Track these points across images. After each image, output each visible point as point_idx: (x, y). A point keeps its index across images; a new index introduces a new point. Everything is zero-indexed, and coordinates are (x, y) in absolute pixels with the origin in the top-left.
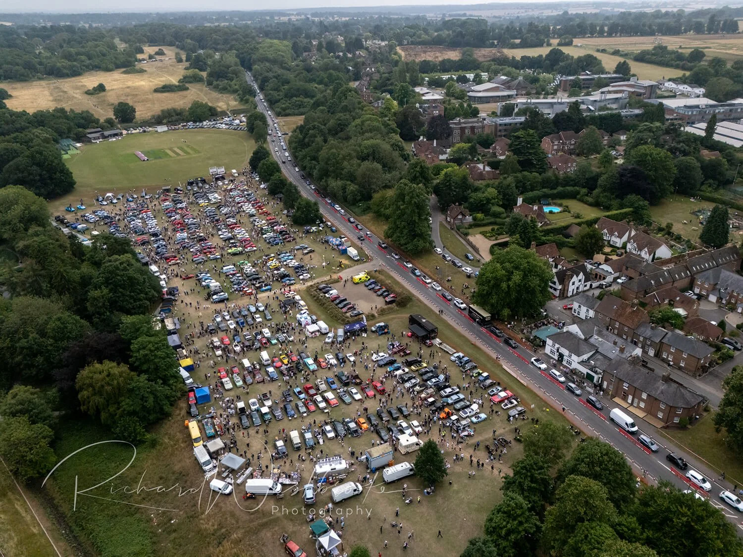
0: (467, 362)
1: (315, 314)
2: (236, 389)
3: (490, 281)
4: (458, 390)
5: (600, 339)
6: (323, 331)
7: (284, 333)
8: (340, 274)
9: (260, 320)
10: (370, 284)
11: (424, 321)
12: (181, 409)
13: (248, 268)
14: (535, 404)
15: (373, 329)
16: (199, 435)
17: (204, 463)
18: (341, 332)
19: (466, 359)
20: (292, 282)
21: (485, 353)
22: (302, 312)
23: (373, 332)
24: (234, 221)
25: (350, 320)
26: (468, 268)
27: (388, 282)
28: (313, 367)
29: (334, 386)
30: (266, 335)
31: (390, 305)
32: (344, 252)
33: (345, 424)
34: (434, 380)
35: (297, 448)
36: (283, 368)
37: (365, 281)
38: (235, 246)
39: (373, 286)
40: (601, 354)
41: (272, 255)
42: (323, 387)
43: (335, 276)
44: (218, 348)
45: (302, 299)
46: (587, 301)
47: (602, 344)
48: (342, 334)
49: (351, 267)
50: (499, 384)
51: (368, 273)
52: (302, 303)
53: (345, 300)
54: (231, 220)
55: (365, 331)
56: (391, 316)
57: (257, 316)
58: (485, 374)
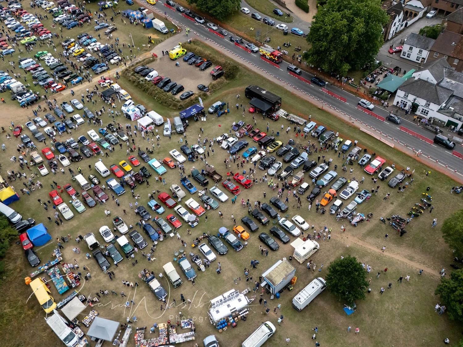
0: (323, 131)
1: (142, 103)
2: (79, 216)
3: (328, 35)
4: (327, 167)
5: (453, 82)
6: (158, 123)
7: (114, 131)
8: (152, 52)
9: (81, 120)
10: (190, 59)
11: (264, 92)
12: (15, 260)
13: (51, 59)
14: (409, 166)
15: (211, 110)
16: (48, 298)
17: (65, 339)
18: (178, 121)
19: (321, 128)
20: (104, 68)
21: (335, 117)
22: (127, 103)
23: (211, 113)
24: (19, 6)
25: (182, 103)
26: (282, 25)
27: (207, 52)
28: (162, 170)
29: (193, 190)
30: (94, 139)
31: (219, 80)
32: (149, 26)
33: (222, 238)
34: (297, 160)
35: (177, 285)
36: (127, 178)
37: (183, 55)
38: (28, 35)
39: (193, 59)
40: (457, 98)
41: (73, 40)
42: (181, 193)
43: (149, 55)
44: (40, 165)
45: (122, 88)
46: (418, 41)
47: (457, 87)
48: (181, 123)
49: (162, 41)
50: (365, 151)
51: (183, 46)
52: (123, 92)
53: (169, 81)
54: (15, 6)
55: (203, 114)
56: (224, 92)
57: (77, 116)
58: (348, 142)
